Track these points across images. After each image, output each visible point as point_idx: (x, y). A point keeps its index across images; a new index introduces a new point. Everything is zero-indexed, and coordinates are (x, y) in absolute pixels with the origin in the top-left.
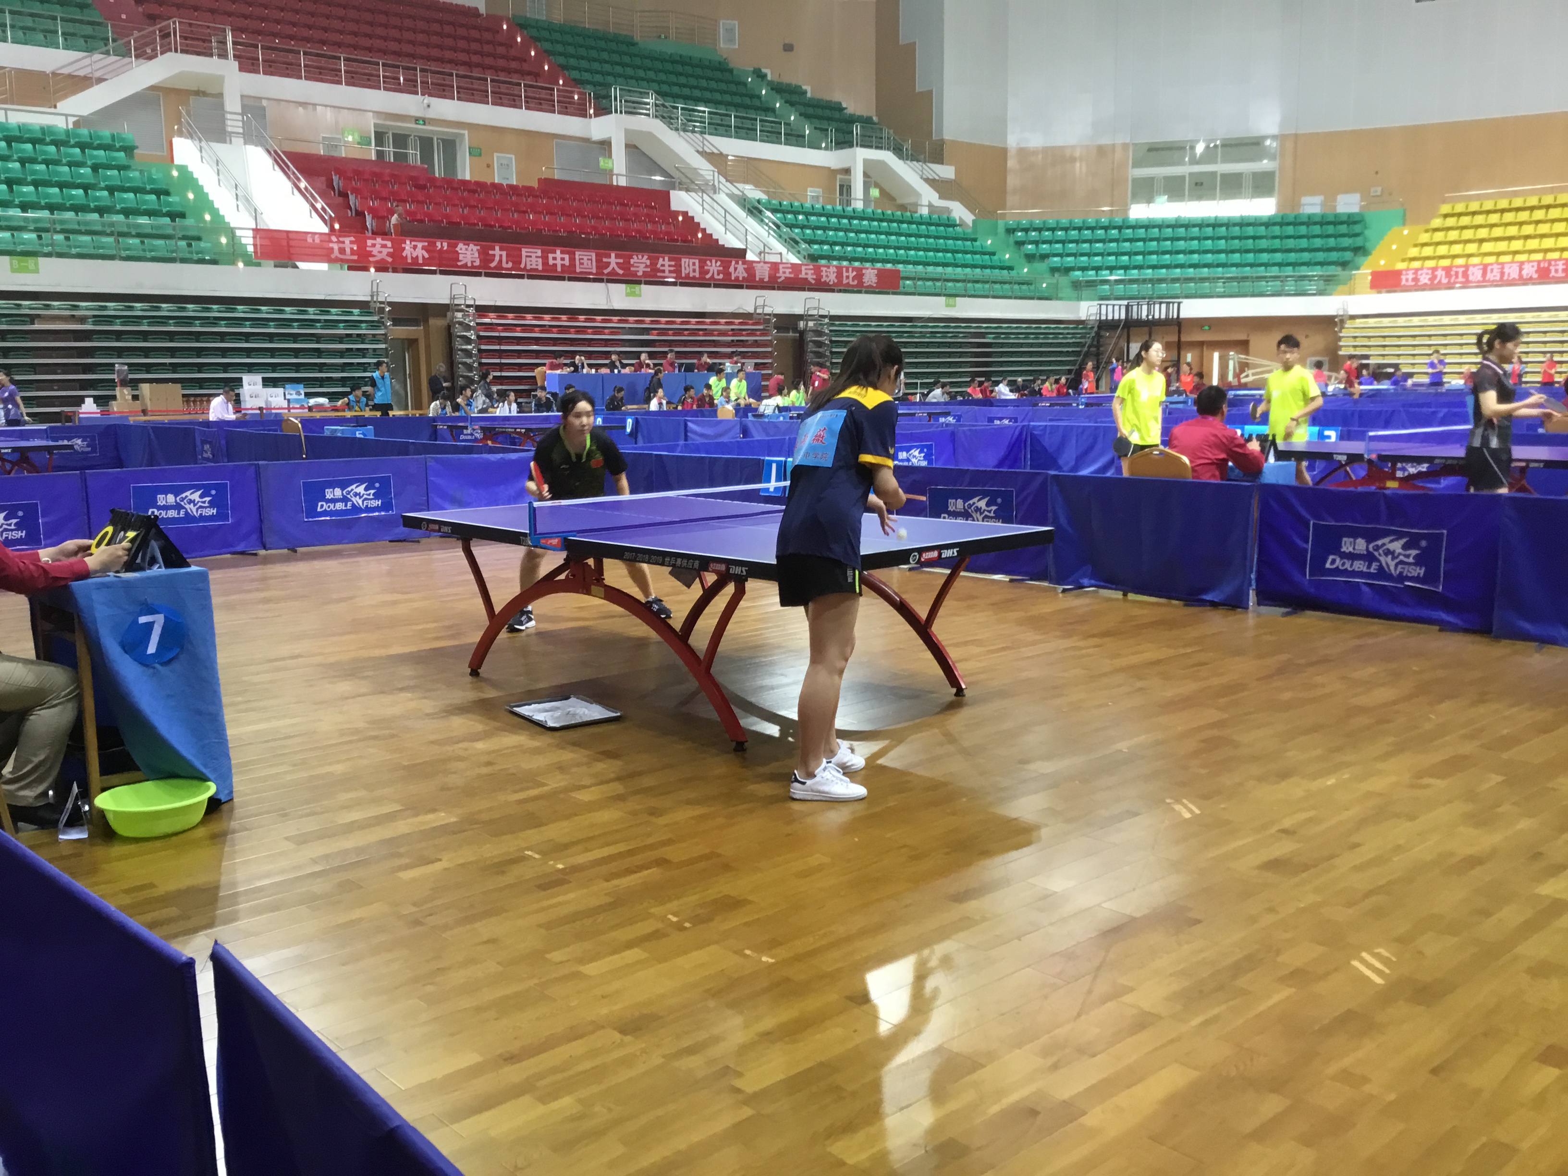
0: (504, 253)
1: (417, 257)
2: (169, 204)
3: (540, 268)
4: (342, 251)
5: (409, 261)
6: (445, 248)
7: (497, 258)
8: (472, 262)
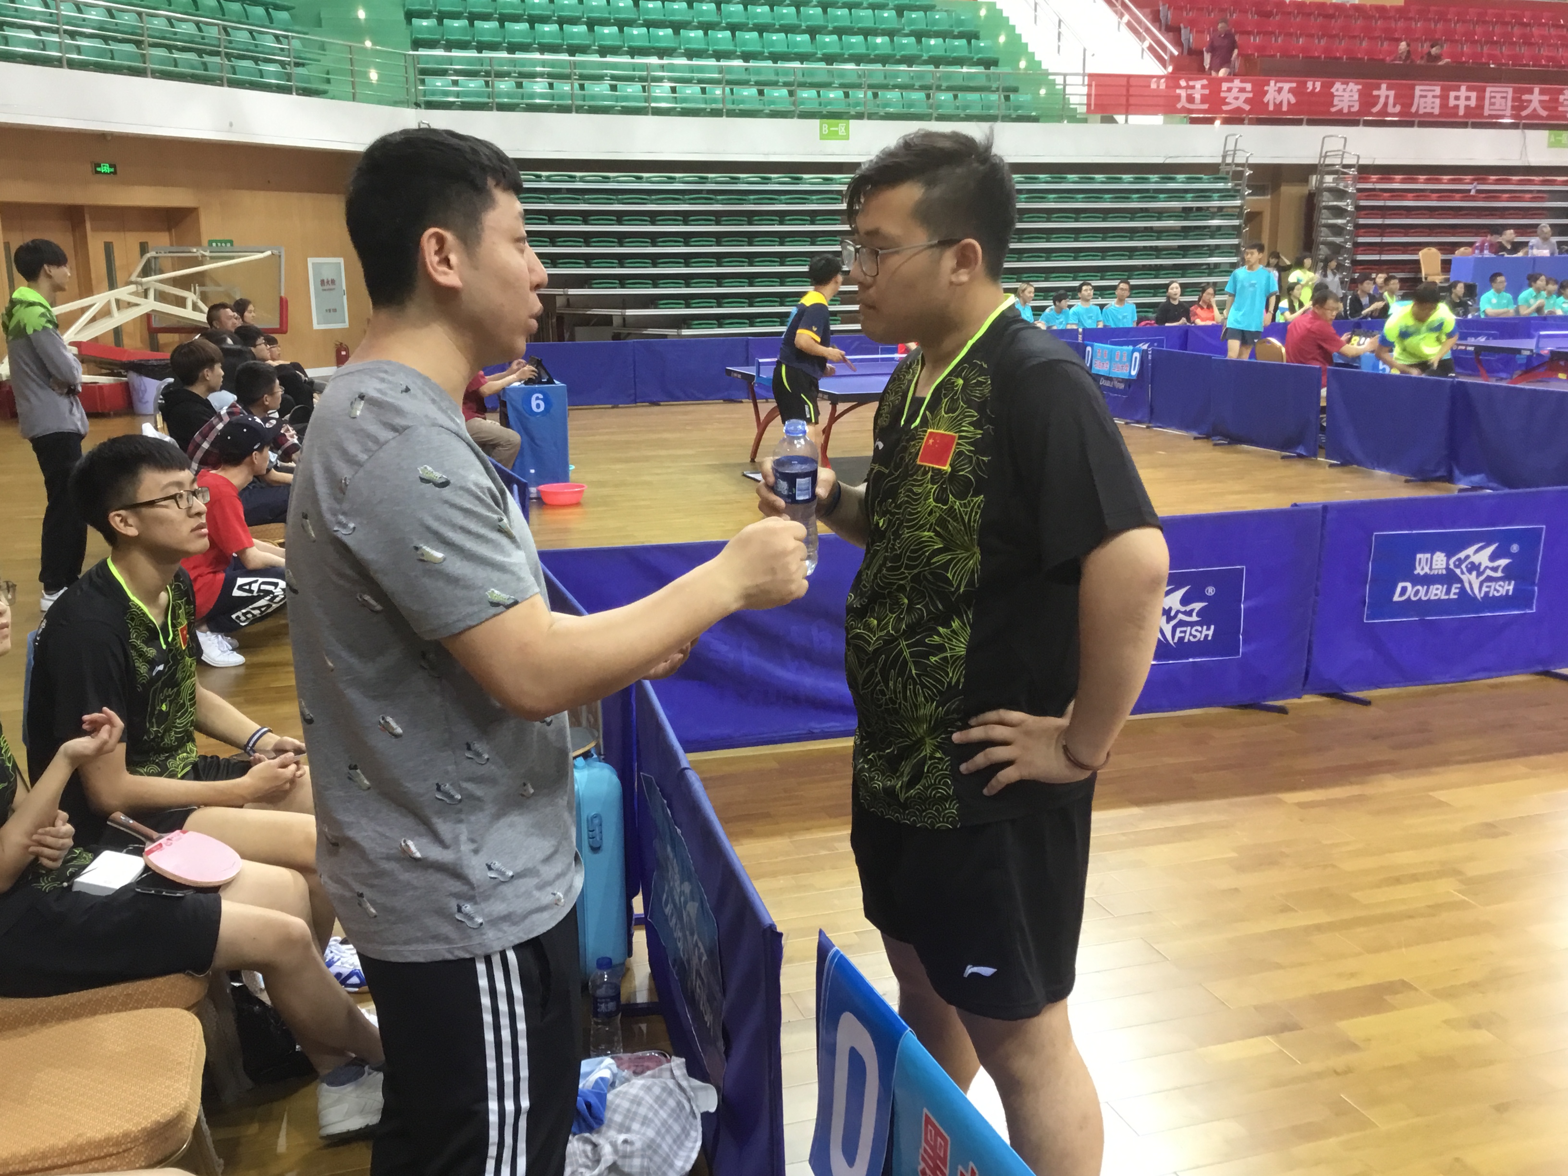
0: (1392, 93)
1: (1281, 103)
2: (980, 50)
3: (1437, 111)
4: (1190, 99)
5: (1271, 108)
6: (1317, 90)
7: (1382, 100)
8: (1350, 107)
